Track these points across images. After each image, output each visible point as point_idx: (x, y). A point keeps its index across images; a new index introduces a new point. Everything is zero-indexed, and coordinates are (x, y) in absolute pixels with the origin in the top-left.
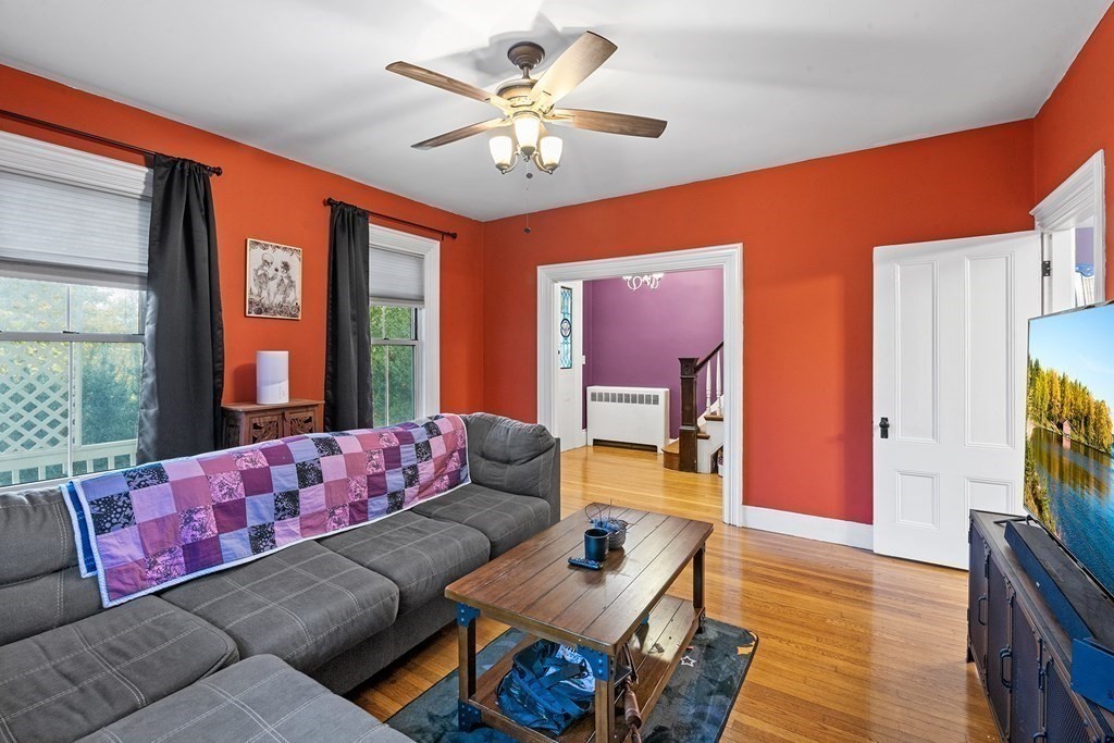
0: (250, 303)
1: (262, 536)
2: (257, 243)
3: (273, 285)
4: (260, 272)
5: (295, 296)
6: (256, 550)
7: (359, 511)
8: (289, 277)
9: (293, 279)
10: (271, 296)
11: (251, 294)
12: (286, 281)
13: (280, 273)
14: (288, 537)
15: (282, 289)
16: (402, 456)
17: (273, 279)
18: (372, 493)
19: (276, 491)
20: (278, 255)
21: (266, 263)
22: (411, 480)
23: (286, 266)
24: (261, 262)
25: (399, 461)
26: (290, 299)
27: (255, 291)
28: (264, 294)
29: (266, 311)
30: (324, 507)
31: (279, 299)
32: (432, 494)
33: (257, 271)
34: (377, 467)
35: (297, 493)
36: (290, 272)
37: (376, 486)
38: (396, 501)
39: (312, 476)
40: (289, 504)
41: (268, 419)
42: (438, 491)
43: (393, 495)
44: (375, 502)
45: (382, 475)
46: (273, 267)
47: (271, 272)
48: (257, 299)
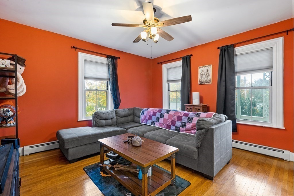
0: (199, 81)
1: (153, 123)
2: (200, 67)
3: (204, 76)
4: (201, 74)
5: (210, 78)
6: (152, 124)
7: (169, 127)
8: (208, 73)
9: (209, 73)
10: (204, 79)
11: (199, 79)
12: (207, 74)
13: (206, 73)
14: (157, 125)
15: (206, 76)
16: (182, 119)
17: (204, 75)
18: (172, 124)
19: (156, 116)
20: (205, 68)
21: (203, 71)
22: (183, 126)
23: (207, 71)
24: (201, 71)
25: (181, 120)
26: (208, 79)
27: (200, 78)
28: (202, 79)
29: (203, 83)
30: (162, 123)
31: (206, 79)
32: (190, 133)
33: (200, 74)
34: (175, 119)
35: (159, 118)
36: (208, 72)
37: (173, 123)
38: (177, 129)
39: (162, 116)
40: (158, 119)
41: (190, 107)
42: (192, 133)
43: (177, 127)
44: (172, 127)
45: (176, 121)
46: (204, 72)
47: (204, 73)
48: (201, 80)
